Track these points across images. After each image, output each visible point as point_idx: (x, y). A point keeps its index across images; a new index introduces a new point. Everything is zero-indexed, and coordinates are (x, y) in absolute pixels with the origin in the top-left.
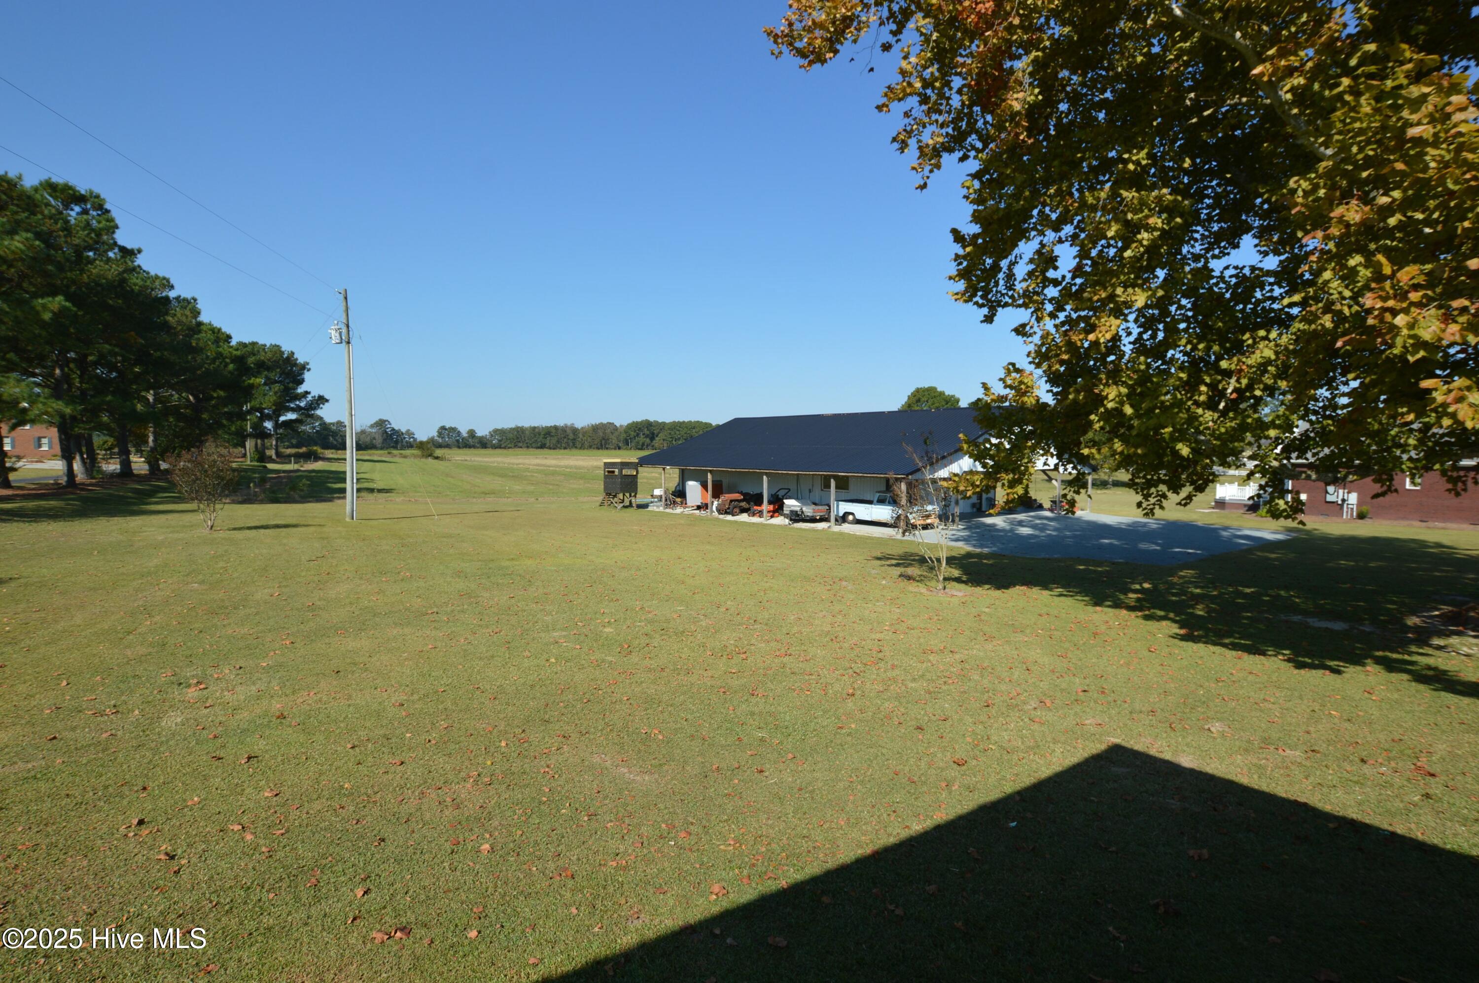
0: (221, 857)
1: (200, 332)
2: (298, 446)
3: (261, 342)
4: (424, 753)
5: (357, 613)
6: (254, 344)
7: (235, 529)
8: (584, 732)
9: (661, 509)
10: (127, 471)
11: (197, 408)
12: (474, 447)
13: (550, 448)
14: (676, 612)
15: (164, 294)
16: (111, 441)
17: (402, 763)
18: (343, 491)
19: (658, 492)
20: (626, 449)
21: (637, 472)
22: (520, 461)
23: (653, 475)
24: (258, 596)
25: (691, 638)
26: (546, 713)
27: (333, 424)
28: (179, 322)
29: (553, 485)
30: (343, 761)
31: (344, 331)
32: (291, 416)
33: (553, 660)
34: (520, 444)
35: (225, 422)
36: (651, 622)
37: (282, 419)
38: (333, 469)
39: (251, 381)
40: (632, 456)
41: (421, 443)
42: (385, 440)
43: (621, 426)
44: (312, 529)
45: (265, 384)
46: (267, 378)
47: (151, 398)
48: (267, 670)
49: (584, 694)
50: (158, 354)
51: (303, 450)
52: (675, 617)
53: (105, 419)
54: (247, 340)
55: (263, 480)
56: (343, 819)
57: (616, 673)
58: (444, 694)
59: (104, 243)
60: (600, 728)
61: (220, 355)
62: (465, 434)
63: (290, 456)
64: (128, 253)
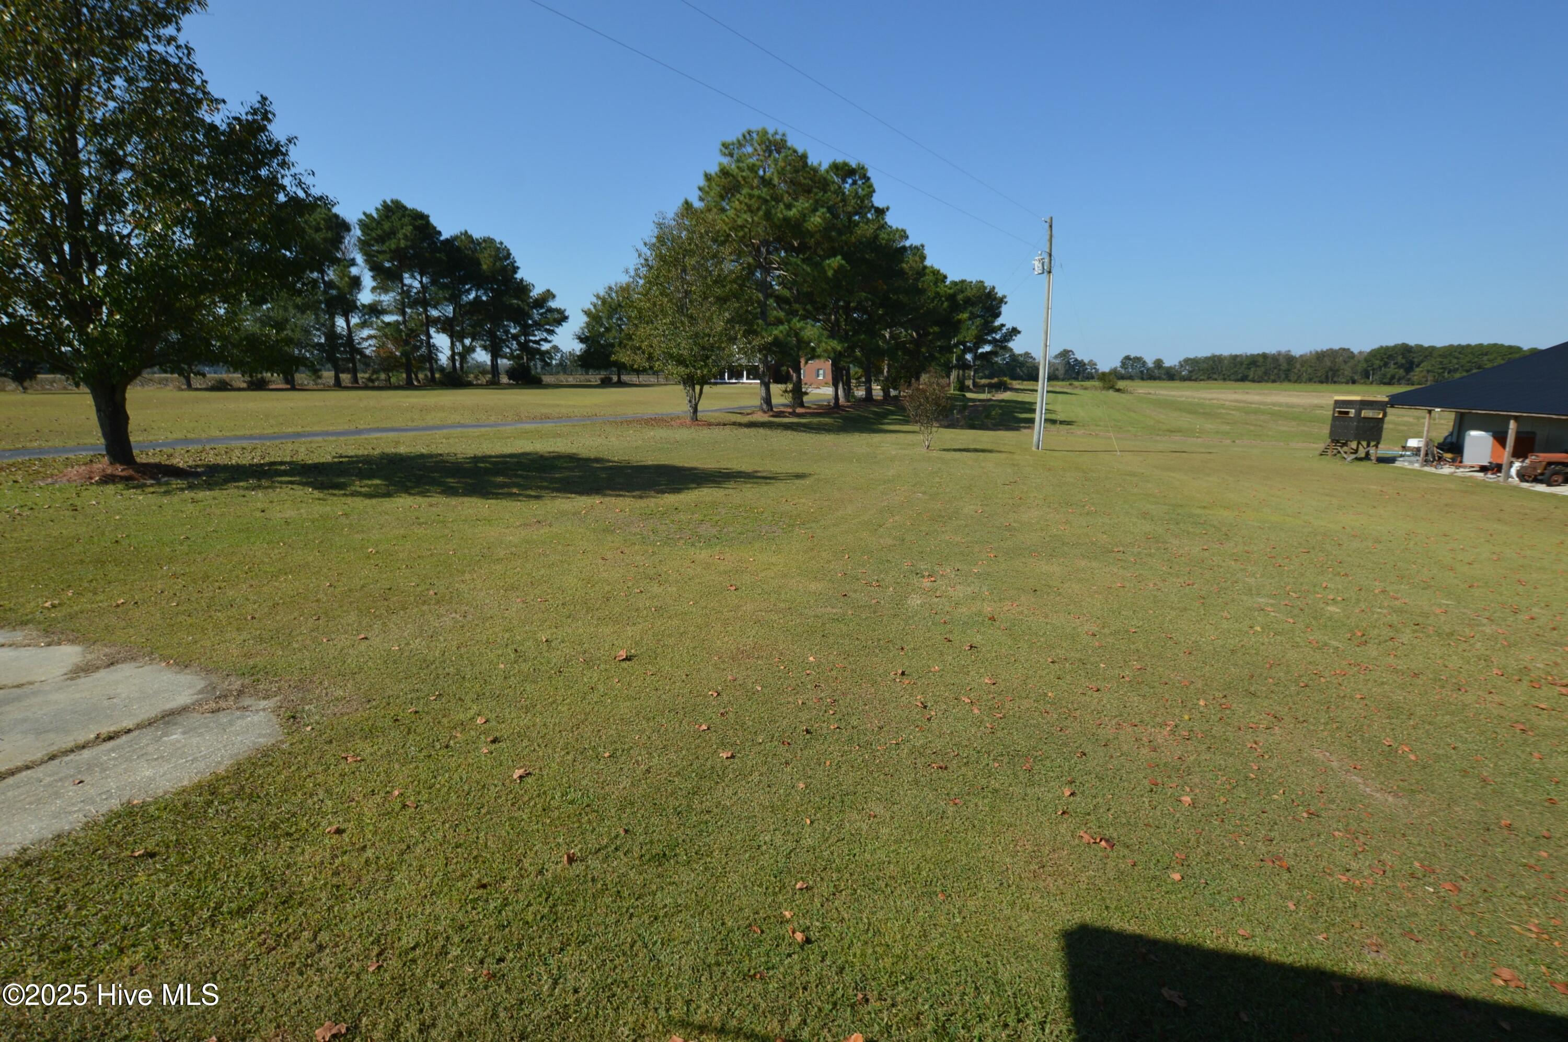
0: (957, 719)
1: (924, 275)
2: (990, 377)
3: (969, 280)
4: (1118, 686)
5: (1047, 539)
6: (963, 282)
7: (944, 450)
8: (1301, 719)
9: (1417, 466)
10: (869, 397)
11: (918, 343)
12: (1159, 378)
13: (1253, 381)
14: (1440, 605)
15: (902, 244)
16: (860, 371)
17: (1098, 690)
18: (1032, 421)
19: (1413, 443)
20: (1365, 383)
21: (1385, 415)
22: (1214, 396)
23: (1405, 419)
24: (966, 511)
25: (1464, 646)
26: (1251, 684)
27: (1021, 355)
28: (911, 268)
29: (1256, 425)
30: (1045, 672)
31: (1047, 260)
32: (987, 348)
33: (1259, 629)
34: (1215, 376)
35: (937, 355)
36: (1399, 611)
37: (980, 351)
38: (1020, 399)
39: (959, 317)
40: (1381, 394)
41: (1104, 374)
42: (1067, 371)
43: (1360, 353)
44: (1003, 456)
45: (970, 319)
46: (971, 313)
47: (887, 336)
48: (978, 576)
49: (1300, 676)
50: (895, 297)
51: (995, 380)
52: (1438, 611)
53: (858, 353)
54: (957, 279)
55: (965, 407)
56: (1048, 722)
57: (1344, 663)
58: (1135, 635)
59: (866, 207)
60: (1322, 721)
61: (937, 294)
62: (1150, 364)
63: (984, 386)
64: (881, 212)
